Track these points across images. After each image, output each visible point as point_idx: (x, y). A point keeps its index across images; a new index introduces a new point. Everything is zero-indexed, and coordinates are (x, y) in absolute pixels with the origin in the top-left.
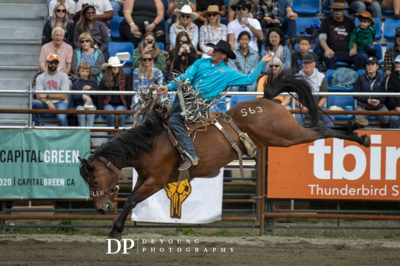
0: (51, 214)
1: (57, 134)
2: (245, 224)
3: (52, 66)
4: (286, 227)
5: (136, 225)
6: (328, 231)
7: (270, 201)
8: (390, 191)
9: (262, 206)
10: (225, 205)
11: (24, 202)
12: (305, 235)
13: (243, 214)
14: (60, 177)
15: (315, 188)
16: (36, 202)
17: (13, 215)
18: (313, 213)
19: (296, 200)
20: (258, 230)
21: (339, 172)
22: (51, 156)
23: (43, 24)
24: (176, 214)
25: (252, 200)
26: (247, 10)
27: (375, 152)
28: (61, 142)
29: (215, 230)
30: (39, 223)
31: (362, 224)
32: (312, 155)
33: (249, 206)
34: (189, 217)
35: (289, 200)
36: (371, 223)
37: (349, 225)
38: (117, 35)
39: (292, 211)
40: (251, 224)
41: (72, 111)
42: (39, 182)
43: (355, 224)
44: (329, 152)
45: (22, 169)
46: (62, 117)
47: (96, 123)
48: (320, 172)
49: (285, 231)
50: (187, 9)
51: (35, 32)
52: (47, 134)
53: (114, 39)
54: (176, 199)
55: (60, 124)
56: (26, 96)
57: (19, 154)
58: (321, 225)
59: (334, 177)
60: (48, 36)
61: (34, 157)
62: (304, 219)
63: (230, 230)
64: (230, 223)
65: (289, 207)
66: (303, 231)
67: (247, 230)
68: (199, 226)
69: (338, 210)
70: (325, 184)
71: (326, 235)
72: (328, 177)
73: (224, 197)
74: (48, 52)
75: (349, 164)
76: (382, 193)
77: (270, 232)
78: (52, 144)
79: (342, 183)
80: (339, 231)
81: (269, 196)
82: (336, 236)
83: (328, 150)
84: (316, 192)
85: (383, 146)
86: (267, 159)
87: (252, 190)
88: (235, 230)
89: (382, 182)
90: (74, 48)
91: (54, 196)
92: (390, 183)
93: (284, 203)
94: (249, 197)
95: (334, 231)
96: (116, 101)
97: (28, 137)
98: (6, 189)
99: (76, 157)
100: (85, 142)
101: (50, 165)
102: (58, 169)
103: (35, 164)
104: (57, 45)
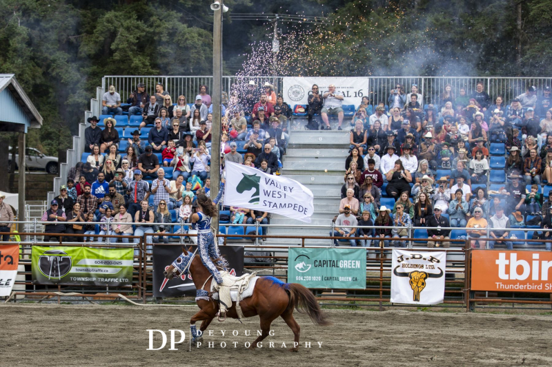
0: (345, 298)
1: (347, 251)
2: (459, 305)
3: (346, 211)
4: (482, 307)
5: (393, 305)
6: (507, 310)
7: (472, 292)
8: (544, 287)
9: (467, 295)
10: (447, 294)
11: (329, 290)
12: (494, 312)
13: (458, 299)
14: (349, 276)
15: (499, 285)
16: (336, 290)
17: (322, 297)
18: (499, 299)
19: (489, 292)
20: (465, 309)
21: (514, 275)
22: (343, 264)
23: (341, 187)
24: (416, 299)
25: (462, 291)
26: (462, 180)
27: (535, 264)
28: (350, 256)
29: (440, 309)
30: (337, 302)
31: (528, 306)
32: (498, 265)
33: (460, 294)
34: (423, 300)
35: (485, 291)
36: (534, 306)
37: (520, 306)
38: (385, 194)
39: (487, 299)
40: (461, 305)
41: (357, 237)
42: (337, 279)
43: (523, 306)
44: (508, 263)
45: (326, 271)
46: (353, 241)
47: (371, 245)
48: (502, 275)
49: (482, 310)
51: (337, 192)
52: (342, 251)
53: (383, 196)
54: (416, 290)
55: (351, 245)
56: (330, 228)
57: (325, 262)
58: (503, 306)
59: (511, 278)
60: (344, 194)
61: (334, 264)
62: (494, 303)
63: (449, 309)
64: (449, 305)
65: (485, 296)
66: (493, 310)
67: (460, 309)
68: (430, 306)
69: (513, 298)
70: (505, 282)
71: (506, 313)
72: (507, 278)
73: (445, 289)
74: (344, 203)
75: (520, 270)
76: (540, 288)
77: (472, 310)
78: (344, 257)
79: (515, 282)
80: (514, 310)
81: (472, 289)
82: (512, 313)
83: (507, 262)
84: (500, 287)
85: (540, 260)
86: (471, 267)
87: (461, 285)
88: (452, 309)
89: (539, 282)
90: (360, 201)
91: (345, 287)
92: (544, 282)
93: (482, 294)
94: (460, 290)
95: (511, 310)
96: (383, 231)
97: (330, 253)
98: (317, 282)
99: (358, 264)
100: (364, 256)
101: (343, 269)
102: (348, 271)
103: (334, 268)
104: (349, 199)
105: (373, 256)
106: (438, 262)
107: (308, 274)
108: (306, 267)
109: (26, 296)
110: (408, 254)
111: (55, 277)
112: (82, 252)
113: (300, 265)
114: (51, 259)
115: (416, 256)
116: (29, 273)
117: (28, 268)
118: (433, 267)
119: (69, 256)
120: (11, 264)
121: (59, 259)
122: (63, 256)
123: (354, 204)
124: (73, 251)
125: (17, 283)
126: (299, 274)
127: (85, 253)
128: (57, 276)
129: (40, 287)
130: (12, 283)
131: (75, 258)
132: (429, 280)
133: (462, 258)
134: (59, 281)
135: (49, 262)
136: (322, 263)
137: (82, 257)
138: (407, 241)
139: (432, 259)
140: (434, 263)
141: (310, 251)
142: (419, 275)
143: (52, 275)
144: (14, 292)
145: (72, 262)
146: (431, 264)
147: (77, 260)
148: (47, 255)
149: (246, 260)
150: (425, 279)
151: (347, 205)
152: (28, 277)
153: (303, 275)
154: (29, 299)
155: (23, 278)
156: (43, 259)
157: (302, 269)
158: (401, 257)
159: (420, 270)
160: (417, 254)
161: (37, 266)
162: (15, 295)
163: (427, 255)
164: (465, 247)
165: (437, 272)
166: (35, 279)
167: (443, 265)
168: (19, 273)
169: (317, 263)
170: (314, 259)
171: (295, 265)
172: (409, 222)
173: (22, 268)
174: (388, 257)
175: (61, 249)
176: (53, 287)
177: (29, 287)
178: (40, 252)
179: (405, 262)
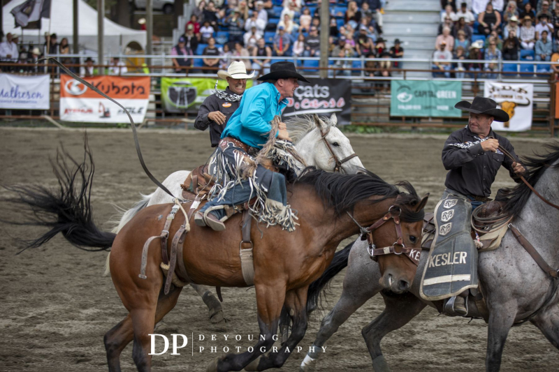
0: (441, 125)
1: (444, 83)
2: (543, 131)
3: (443, 47)
7: (556, 120)
9: (552, 122)
10: (534, 122)
11: (427, 118)
14: (446, 105)
16: (434, 118)
17: (422, 124)
20: (550, 135)
22: (441, 94)
23: (438, 25)
24: (506, 126)
25: (547, 119)
28: (446, 87)
29: (527, 135)
30: (435, 129)
33: (546, 122)
34: (513, 127)
40: (546, 131)
41: (452, 71)
42: (435, 108)
45: (426, 100)
46: (447, 74)
50: (514, 18)
51: (434, 30)
52: (439, 82)
53: (475, 34)
56: (428, 63)
57: (425, 93)
60: (441, 31)
61: (432, 95)
63: (535, 135)
67: (545, 135)
68: (518, 132)
73: (533, 118)
74: (441, 40)
77: (556, 136)
78: (441, 88)
81: (556, 117)
86: (555, 98)
87: (547, 114)
88: (538, 135)
91: (442, 115)
94: (545, 118)
96: (476, 66)
97: (429, 85)
98: (418, 111)
99: (454, 95)
100: (459, 87)
101: (441, 99)
102: (446, 101)
103: (433, 99)
104: (445, 37)
105: (468, 87)
106: (526, 92)
107: (409, 103)
108: (407, 97)
109: (157, 123)
110: (499, 85)
111: (182, 106)
112: (206, 83)
113: (401, 96)
114: (178, 89)
115: (507, 88)
116: (158, 102)
117: (158, 97)
118: (521, 97)
119: (195, 87)
120: (143, 94)
121: (186, 90)
122: (190, 87)
123: (449, 41)
124: (198, 83)
125: (148, 111)
126: (401, 103)
127: (209, 84)
128: (184, 104)
129: (168, 114)
130: (144, 111)
131: (200, 89)
132: (518, 109)
133: (547, 89)
134: (186, 110)
135: (176, 93)
136: (421, 94)
137: (207, 88)
138: (498, 73)
139: (520, 90)
140: (522, 94)
141: (411, 83)
142: (509, 105)
143: (180, 104)
144: (146, 120)
145: (197, 92)
146: (519, 94)
147: (202, 91)
148: (175, 86)
149: (354, 91)
150: (514, 108)
151: (444, 42)
152: (158, 106)
153: (405, 104)
154: (159, 125)
155: (153, 106)
156: (172, 90)
157: (404, 99)
158: (493, 89)
159: (509, 100)
160: (507, 86)
161: (166, 96)
162: (147, 122)
163: (516, 87)
164: (549, 80)
165: (525, 102)
166: (164, 107)
167: (530, 96)
168: (150, 102)
169: (417, 94)
170: (414, 90)
171: (397, 94)
172: (500, 57)
173: (152, 97)
174: (481, 88)
175: (187, 81)
176: (181, 114)
177: (158, 115)
178: (169, 83)
179: (496, 93)
